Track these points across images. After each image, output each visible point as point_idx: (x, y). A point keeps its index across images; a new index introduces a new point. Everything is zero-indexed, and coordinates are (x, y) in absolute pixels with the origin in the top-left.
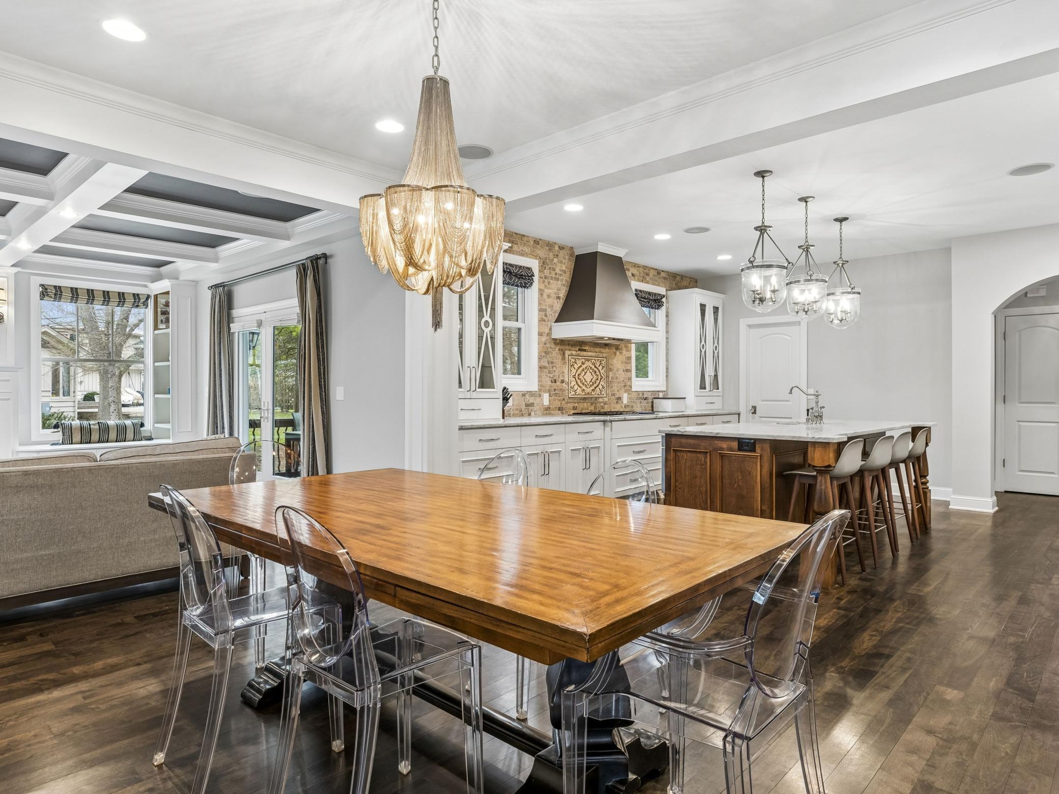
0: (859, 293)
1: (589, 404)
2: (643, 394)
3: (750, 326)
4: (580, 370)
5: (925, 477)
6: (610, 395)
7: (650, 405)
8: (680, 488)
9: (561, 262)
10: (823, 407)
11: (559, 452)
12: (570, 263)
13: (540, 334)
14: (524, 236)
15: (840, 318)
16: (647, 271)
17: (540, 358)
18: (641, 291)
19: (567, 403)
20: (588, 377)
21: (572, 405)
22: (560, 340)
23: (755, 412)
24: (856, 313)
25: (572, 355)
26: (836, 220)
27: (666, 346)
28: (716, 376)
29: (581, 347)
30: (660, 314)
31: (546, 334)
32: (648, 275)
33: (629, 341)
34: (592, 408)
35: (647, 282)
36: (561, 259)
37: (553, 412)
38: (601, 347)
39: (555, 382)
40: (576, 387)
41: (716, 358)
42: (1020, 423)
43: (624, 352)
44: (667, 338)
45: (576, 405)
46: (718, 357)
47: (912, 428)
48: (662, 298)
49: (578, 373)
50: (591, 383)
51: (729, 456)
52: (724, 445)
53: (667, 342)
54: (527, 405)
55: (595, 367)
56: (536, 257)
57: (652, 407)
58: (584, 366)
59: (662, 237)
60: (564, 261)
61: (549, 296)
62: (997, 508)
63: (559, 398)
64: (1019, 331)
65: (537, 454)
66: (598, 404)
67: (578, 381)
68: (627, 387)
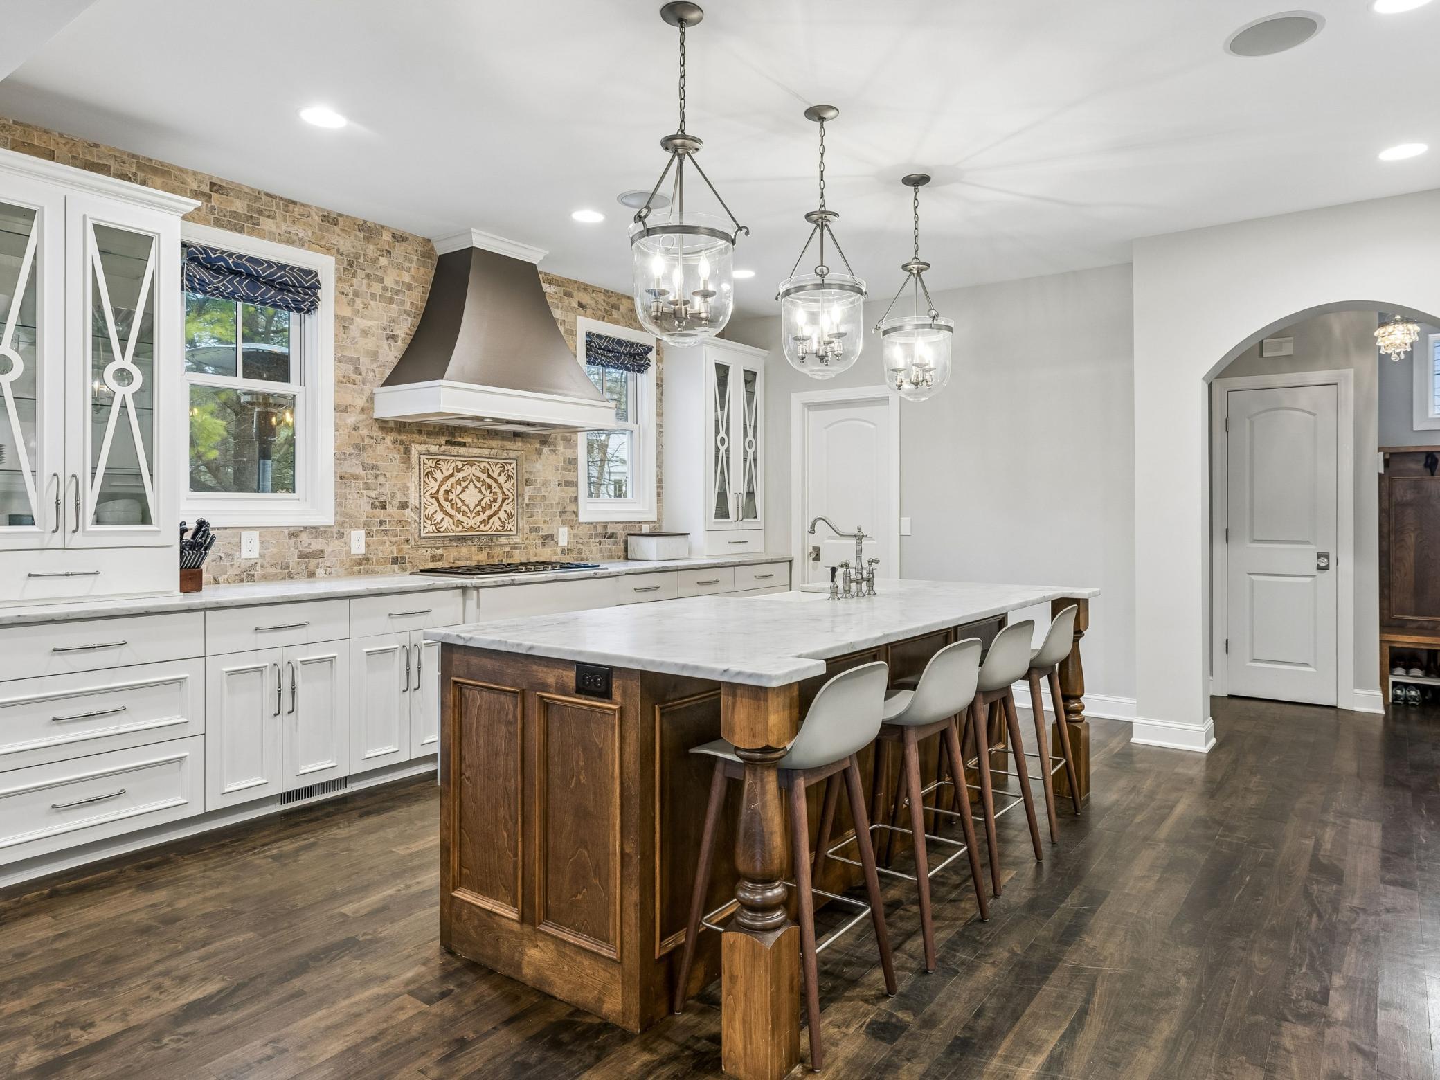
0: (950, 329)
1: (474, 549)
2: (605, 527)
3: (810, 406)
4: (449, 483)
5: (1077, 698)
6: (527, 530)
7: (622, 546)
8: (468, 779)
9: (399, 267)
10: (877, 561)
11: (331, 660)
12: (422, 270)
13: (341, 409)
14: (294, 203)
15: (914, 379)
16: (613, 300)
17: (340, 458)
18: (599, 337)
19: (417, 548)
20: (472, 496)
21: (430, 552)
22: (396, 422)
23: (817, 558)
24: (945, 368)
25: (428, 453)
26: (908, 181)
27: (658, 439)
28: (750, 495)
29: (454, 436)
30: (647, 380)
31: (359, 409)
32: (616, 307)
33: (574, 430)
34: (482, 558)
35: (616, 322)
36: (400, 261)
37: (376, 568)
38: (503, 439)
39: (384, 507)
40: (439, 516)
41: (750, 463)
42: (1254, 577)
43: (561, 448)
44: (660, 426)
45: (440, 551)
46: (755, 460)
47: (1052, 601)
48: (646, 353)
49: (444, 488)
50: (479, 508)
51: (561, 706)
52: (550, 677)
53: (660, 433)
54: (303, 556)
55: (489, 476)
56: (328, 250)
57: (626, 550)
58: (460, 476)
59: (588, 217)
60: (406, 265)
61: (365, 333)
62: (1214, 741)
63: (394, 539)
64: (1249, 418)
65: (260, 669)
66: (497, 549)
67: (445, 504)
68: (568, 515)
